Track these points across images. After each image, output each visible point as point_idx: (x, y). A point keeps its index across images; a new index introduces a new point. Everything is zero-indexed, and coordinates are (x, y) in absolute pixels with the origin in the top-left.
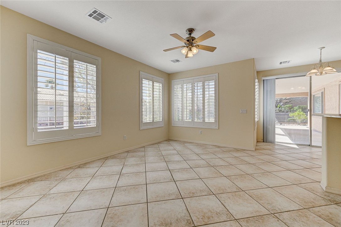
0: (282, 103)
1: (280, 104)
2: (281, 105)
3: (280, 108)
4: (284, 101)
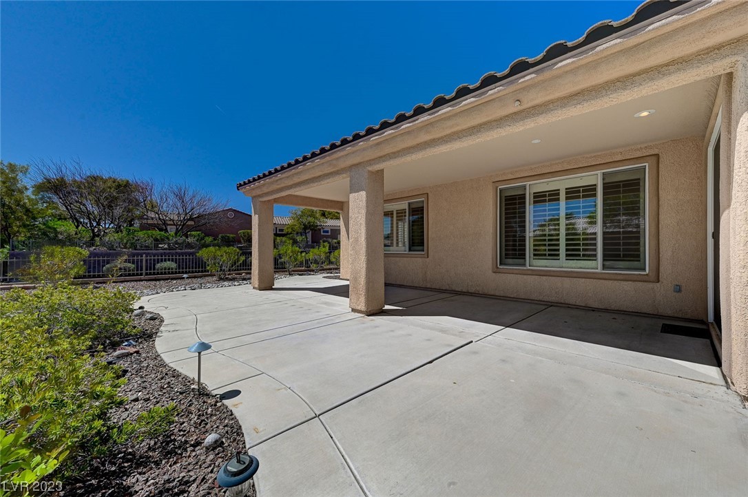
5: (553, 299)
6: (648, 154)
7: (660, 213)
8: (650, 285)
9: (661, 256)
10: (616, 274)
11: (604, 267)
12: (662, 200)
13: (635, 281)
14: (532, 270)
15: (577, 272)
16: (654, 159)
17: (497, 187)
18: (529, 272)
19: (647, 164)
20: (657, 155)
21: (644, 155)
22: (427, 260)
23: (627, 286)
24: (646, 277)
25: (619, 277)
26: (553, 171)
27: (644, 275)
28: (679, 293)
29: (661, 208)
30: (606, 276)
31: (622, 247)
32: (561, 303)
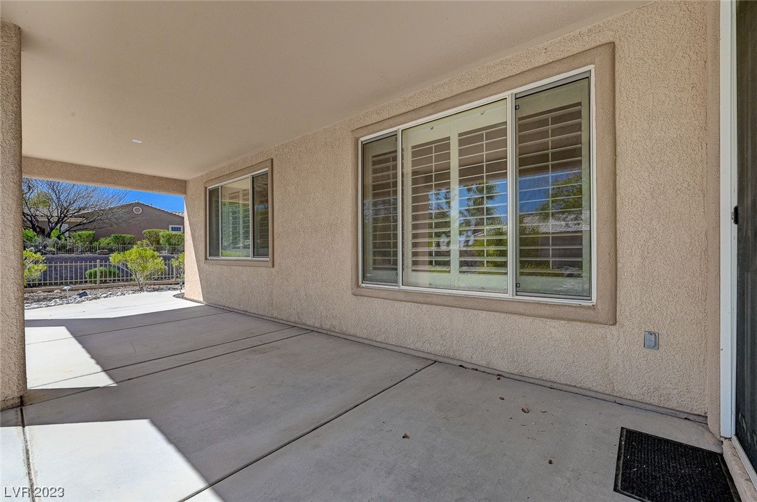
0: (65, 227)
1: (58, 227)
2: (62, 229)
3: (59, 238)
4: (73, 220)
5: (437, 348)
6: (594, 45)
7: (618, 172)
8: (599, 330)
9: (619, 265)
10: (539, 303)
11: (518, 288)
12: (620, 141)
13: (573, 320)
14: (406, 292)
15: (475, 298)
16: (606, 53)
17: (357, 140)
18: (401, 296)
19: (591, 67)
20: (612, 45)
21: (587, 47)
22: (273, 270)
23: (558, 329)
24: (592, 312)
25: (544, 311)
26: (437, 100)
27: (589, 308)
28: (653, 352)
29: (619, 160)
30: (521, 308)
31: (551, 248)
32: (448, 357)
